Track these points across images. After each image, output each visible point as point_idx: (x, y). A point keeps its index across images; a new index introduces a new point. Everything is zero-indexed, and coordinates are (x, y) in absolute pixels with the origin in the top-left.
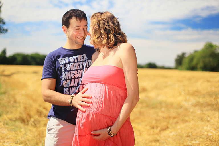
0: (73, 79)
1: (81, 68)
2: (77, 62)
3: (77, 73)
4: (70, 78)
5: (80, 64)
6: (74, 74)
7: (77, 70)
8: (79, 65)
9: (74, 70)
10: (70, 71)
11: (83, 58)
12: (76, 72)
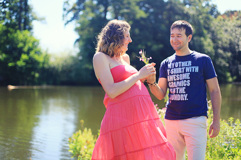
0: (175, 81)
1: (183, 72)
2: (181, 67)
3: (179, 77)
4: (172, 80)
5: (183, 68)
6: (176, 78)
7: (179, 74)
8: (182, 70)
9: (176, 74)
10: (173, 74)
11: (188, 64)
12: (178, 75)
